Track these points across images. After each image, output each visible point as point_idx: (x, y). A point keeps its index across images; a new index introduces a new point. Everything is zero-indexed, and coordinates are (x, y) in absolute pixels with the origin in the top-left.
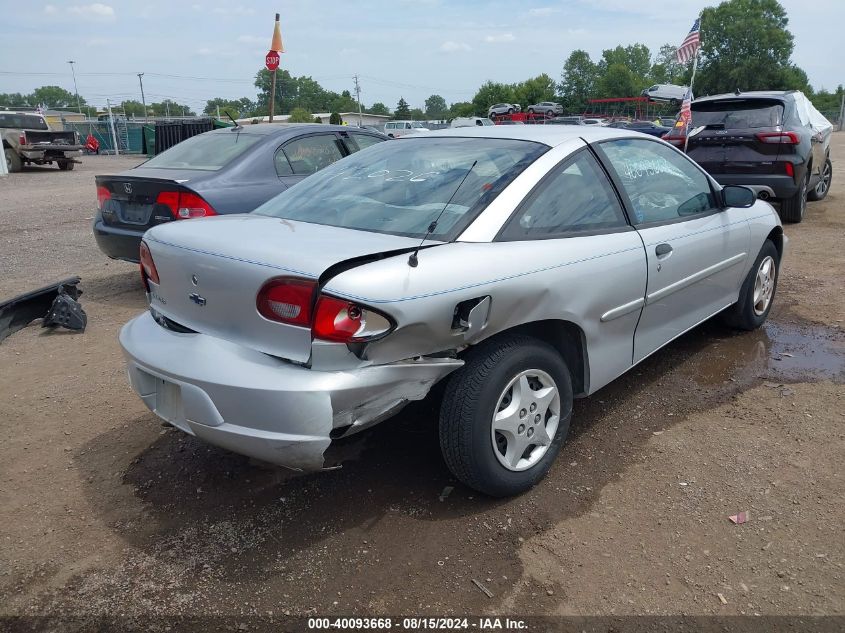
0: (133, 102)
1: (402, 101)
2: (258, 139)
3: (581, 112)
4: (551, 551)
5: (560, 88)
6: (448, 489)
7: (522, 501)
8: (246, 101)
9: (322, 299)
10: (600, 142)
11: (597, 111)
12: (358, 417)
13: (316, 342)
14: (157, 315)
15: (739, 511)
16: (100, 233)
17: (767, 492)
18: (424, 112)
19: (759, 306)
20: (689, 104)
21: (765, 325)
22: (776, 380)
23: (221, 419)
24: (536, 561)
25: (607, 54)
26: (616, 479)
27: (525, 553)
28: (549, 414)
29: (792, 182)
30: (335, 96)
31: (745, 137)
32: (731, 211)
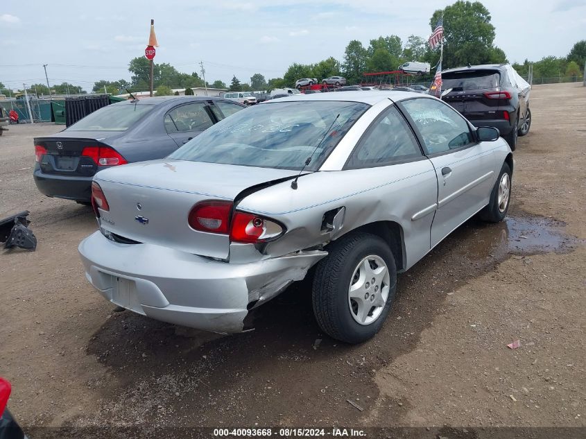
0: (40, 85)
1: (235, 78)
2: (151, 108)
3: (358, 82)
4: (396, 377)
5: (343, 66)
6: (318, 341)
7: (369, 346)
8: (123, 82)
9: (236, 214)
10: (401, 101)
11: (369, 81)
12: (262, 294)
13: (233, 244)
14: (106, 233)
15: (513, 341)
16: (38, 179)
17: (528, 327)
18: (250, 86)
19: (502, 206)
20: (440, 74)
21: (506, 218)
22: (519, 254)
23: (167, 303)
24: (386, 384)
25: (373, 42)
26: (429, 326)
27: (378, 379)
28: (383, 285)
29: (508, 124)
30: (186, 77)
31: (477, 95)
32: (483, 143)
